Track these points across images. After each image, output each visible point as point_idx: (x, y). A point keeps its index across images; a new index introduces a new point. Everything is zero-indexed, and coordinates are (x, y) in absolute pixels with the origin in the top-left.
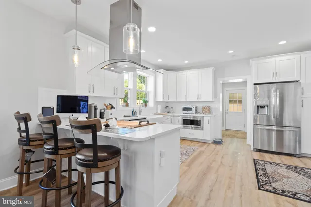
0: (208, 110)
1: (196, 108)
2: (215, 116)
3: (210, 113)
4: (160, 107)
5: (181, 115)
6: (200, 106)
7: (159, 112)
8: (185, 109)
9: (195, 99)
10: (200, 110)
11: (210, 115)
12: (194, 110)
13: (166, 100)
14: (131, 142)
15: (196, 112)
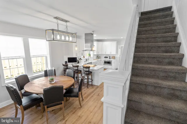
0: (114, 58)
1: (110, 57)
2: (116, 60)
3: (115, 59)
4: (95, 57)
5: (103, 59)
6: (111, 56)
7: (95, 58)
8: (105, 57)
9: (109, 54)
10: (111, 58)
11: (114, 60)
12: (109, 58)
13: (98, 54)
14: (93, 70)
15: (110, 58)
